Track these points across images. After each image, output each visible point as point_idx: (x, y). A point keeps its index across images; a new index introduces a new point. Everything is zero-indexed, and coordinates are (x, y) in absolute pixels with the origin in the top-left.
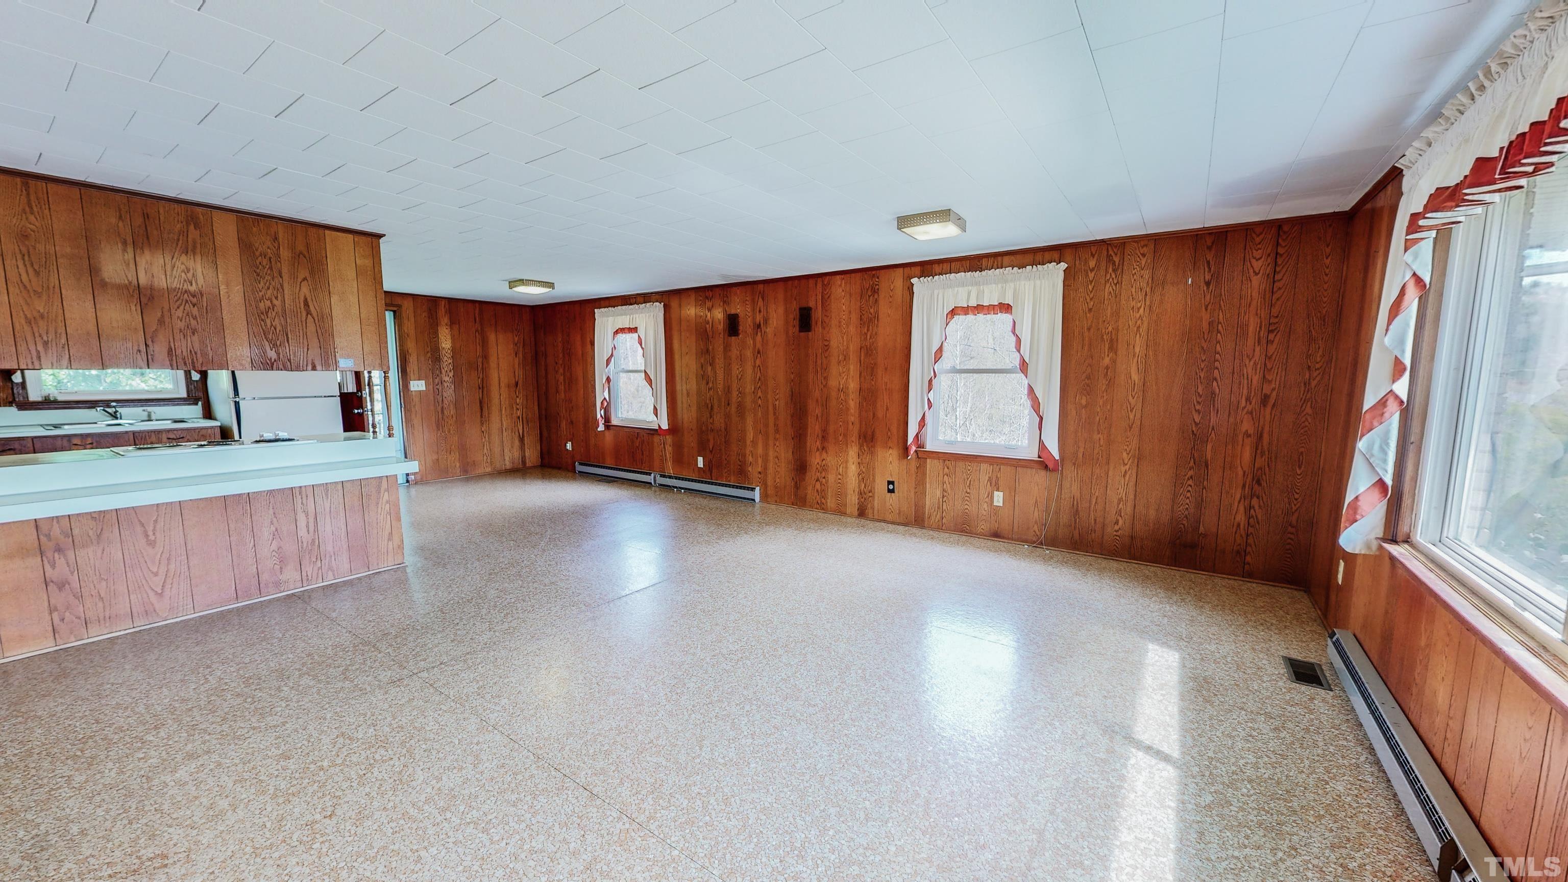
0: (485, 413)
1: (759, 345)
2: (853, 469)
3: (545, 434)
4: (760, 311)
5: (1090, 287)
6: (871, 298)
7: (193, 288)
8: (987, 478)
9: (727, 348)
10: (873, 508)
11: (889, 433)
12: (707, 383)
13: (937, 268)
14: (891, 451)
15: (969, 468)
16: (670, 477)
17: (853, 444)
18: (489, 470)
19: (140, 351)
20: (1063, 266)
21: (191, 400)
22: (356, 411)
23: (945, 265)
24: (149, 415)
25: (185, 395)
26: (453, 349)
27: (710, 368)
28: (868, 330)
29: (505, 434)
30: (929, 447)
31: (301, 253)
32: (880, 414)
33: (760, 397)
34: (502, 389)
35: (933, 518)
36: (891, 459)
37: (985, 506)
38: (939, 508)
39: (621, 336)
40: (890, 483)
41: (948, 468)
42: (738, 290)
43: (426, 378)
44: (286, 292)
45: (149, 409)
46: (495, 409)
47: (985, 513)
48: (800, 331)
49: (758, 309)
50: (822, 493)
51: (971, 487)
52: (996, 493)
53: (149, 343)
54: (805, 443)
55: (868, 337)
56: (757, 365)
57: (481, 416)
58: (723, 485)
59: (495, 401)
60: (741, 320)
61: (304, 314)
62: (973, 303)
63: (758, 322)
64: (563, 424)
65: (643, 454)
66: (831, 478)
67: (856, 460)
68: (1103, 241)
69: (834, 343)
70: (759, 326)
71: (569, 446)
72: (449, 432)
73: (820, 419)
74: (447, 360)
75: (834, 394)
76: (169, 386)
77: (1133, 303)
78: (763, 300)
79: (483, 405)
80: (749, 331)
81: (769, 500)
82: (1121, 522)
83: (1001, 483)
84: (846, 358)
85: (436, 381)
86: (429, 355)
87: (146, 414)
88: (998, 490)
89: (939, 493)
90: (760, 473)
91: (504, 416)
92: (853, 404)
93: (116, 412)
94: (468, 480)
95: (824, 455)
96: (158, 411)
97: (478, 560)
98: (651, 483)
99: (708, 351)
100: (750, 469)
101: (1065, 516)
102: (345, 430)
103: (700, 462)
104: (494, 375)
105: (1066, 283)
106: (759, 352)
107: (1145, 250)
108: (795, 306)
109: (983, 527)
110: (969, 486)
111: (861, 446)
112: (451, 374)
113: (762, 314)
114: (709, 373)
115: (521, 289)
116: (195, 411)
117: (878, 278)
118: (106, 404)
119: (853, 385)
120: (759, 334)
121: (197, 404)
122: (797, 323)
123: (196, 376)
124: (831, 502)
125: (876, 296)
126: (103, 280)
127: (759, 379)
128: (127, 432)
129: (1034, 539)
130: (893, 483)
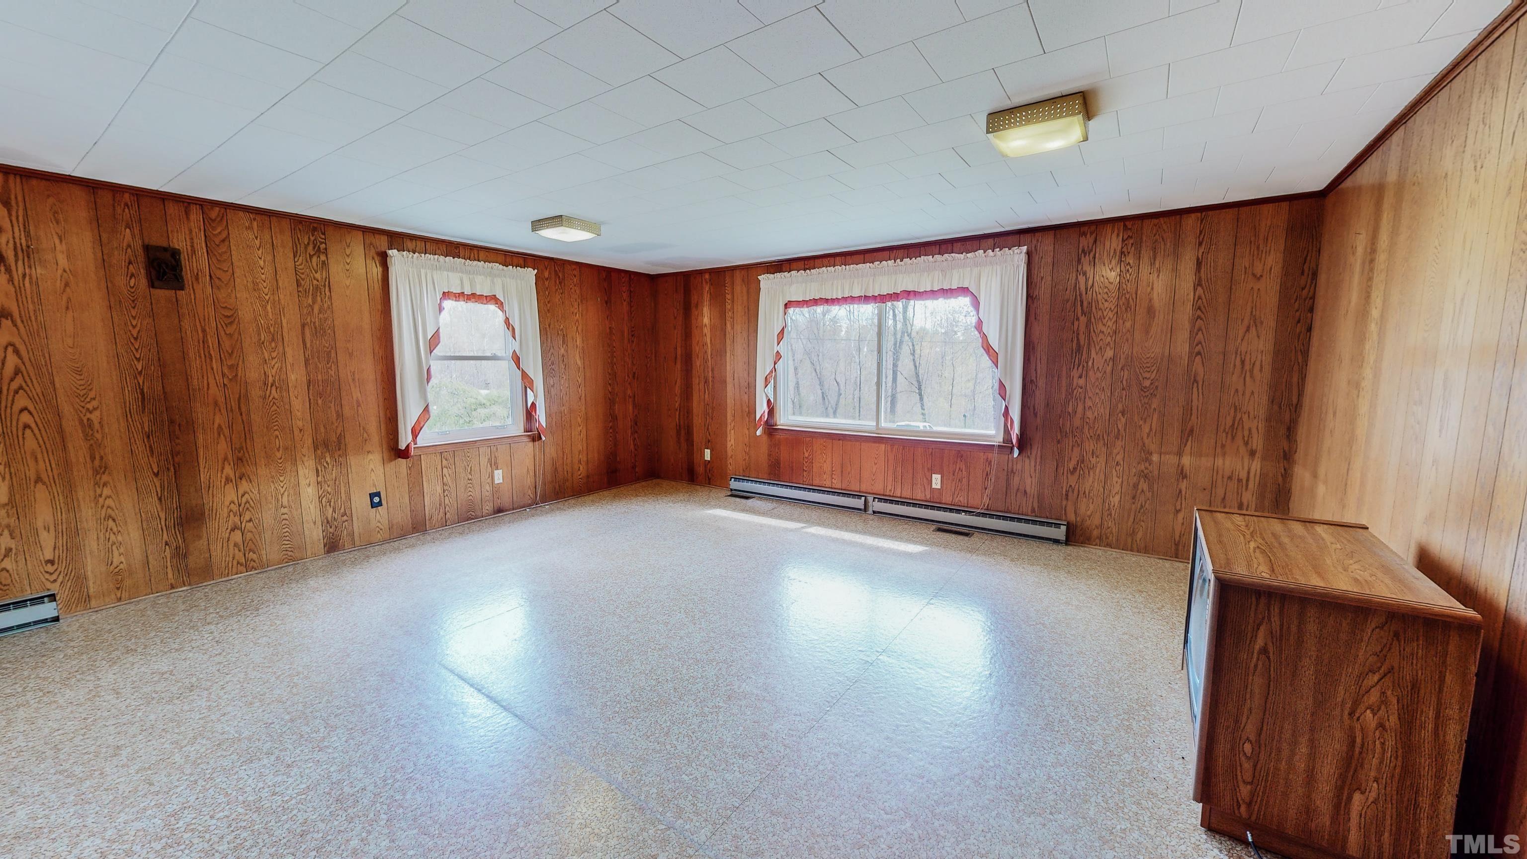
2: (309, 493)
6: (314, 259)
8: (487, 460)
10: (352, 535)
11: (365, 435)
13: (409, 244)
14: (371, 456)
15: (469, 454)
17: (305, 459)
20: (534, 272)
23: (419, 243)
28: (314, 303)
32: (347, 411)
35: (435, 518)
36: (372, 466)
37: (488, 488)
38: (440, 505)
40: (372, 496)
41: (446, 460)
47: (487, 494)
48: (152, 285)
50: (249, 546)
51: (473, 473)
52: (496, 472)
54: (194, 478)
55: (316, 311)
62: (466, 290)
66: (268, 517)
67: (313, 478)
69: (245, 313)
73: (227, 431)
75: (255, 393)
77: (572, 310)
81: (93, 603)
82: (581, 468)
83: (499, 461)
84: (276, 337)
88: (497, 469)
89: (439, 489)
92: (299, 404)
95: (244, 486)
101: (547, 475)
107: (575, 272)
109: (488, 507)
110: (470, 473)
111: (319, 459)
117: (324, 234)
119: (296, 376)
122: (140, 270)
124: (271, 550)
125: (323, 258)
129: (530, 502)
130: (378, 494)
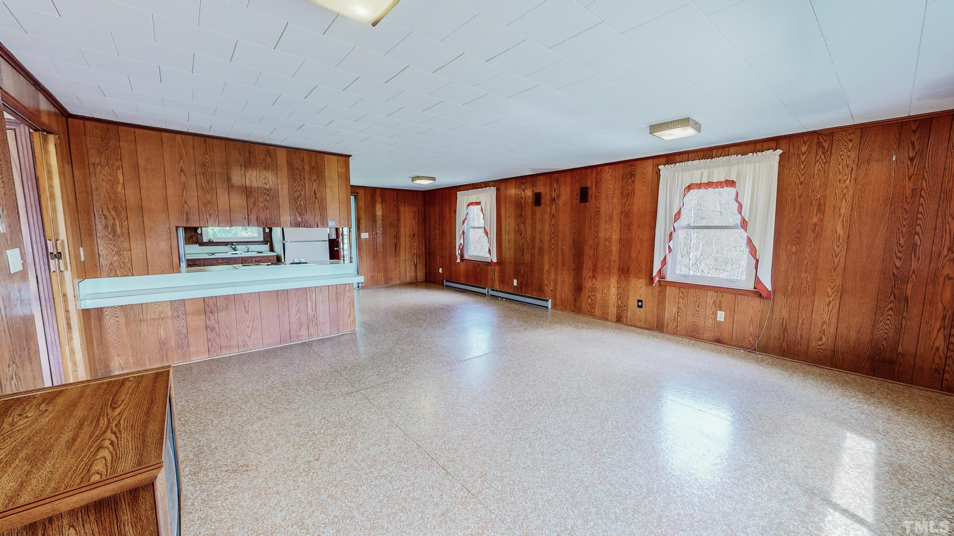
0: (398, 251)
1: (553, 211)
2: (613, 291)
3: (428, 263)
4: (555, 190)
5: (802, 166)
6: (630, 179)
7: (267, 187)
8: (712, 301)
9: (533, 213)
10: (627, 317)
11: (640, 268)
12: (521, 235)
13: (678, 158)
14: (640, 280)
15: (699, 294)
16: (497, 291)
17: (614, 275)
18: (398, 282)
19: (245, 218)
20: (779, 152)
21: (265, 242)
22: (336, 249)
23: (684, 156)
24: (248, 250)
25: (262, 240)
26: (383, 216)
27: (522, 226)
28: (627, 201)
29: (407, 263)
30: (669, 278)
31: (314, 167)
32: (634, 255)
33: (553, 244)
34: (406, 238)
35: (670, 326)
36: (640, 285)
37: (710, 321)
38: (674, 320)
39: (471, 207)
40: (639, 301)
41: (682, 293)
42: (542, 178)
43: (369, 232)
44: (306, 187)
45: (248, 246)
46: (402, 249)
47: (710, 325)
48: (581, 202)
49: (554, 189)
50: (592, 305)
51: (700, 307)
52: (719, 312)
53: (249, 214)
54: (582, 273)
55: (627, 205)
56: (552, 224)
57: (396, 253)
58: (528, 297)
59: (403, 244)
60: (543, 196)
61: (314, 198)
62: (705, 180)
63: (553, 197)
64: (438, 258)
65: (481, 277)
66: (599, 296)
67: (616, 285)
68: (814, 132)
69: (603, 210)
70: (554, 200)
71: (441, 271)
72: (379, 261)
73: (592, 258)
74: (379, 222)
75: (602, 242)
76: (256, 235)
77: (840, 177)
78: (557, 183)
79: (396, 246)
80: (548, 203)
81: (558, 308)
82: (824, 339)
83: (723, 305)
84: (611, 219)
85: (374, 233)
86: (371, 219)
87: (247, 248)
88: (721, 310)
89: (675, 310)
90: (552, 291)
91: (407, 253)
92: (615, 249)
93: (235, 247)
94: (388, 287)
95: (594, 281)
96: (252, 247)
97: (391, 332)
98: (485, 294)
99: (522, 215)
100: (546, 288)
101: (775, 332)
102: (331, 259)
103: (515, 283)
104: (403, 230)
105: (781, 164)
106: (553, 216)
107: (852, 136)
108: (577, 187)
109: (708, 335)
110: (698, 307)
111: (620, 276)
112: (381, 229)
113: (556, 192)
114: (522, 229)
115: (418, 182)
116: (266, 247)
117: (635, 166)
118: (231, 243)
119: (615, 237)
120: (554, 204)
121: (267, 244)
122: (578, 197)
123: (267, 230)
124: (598, 312)
125: (633, 178)
126: (232, 184)
127: (553, 233)
128: (239, 257)
129: (749, 346)
130: (641, 301)
